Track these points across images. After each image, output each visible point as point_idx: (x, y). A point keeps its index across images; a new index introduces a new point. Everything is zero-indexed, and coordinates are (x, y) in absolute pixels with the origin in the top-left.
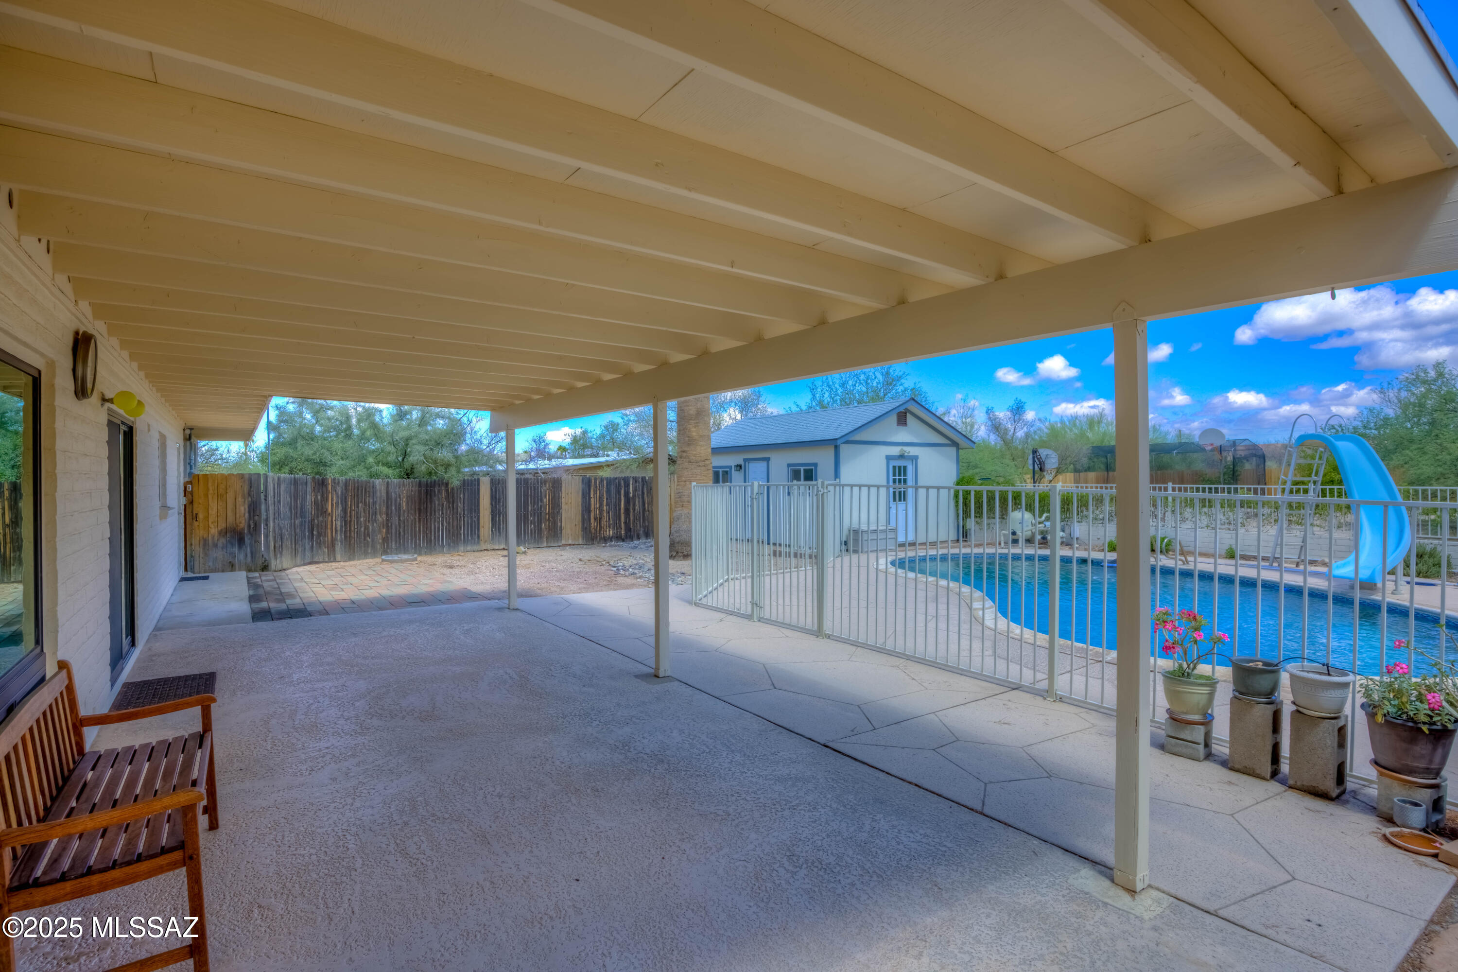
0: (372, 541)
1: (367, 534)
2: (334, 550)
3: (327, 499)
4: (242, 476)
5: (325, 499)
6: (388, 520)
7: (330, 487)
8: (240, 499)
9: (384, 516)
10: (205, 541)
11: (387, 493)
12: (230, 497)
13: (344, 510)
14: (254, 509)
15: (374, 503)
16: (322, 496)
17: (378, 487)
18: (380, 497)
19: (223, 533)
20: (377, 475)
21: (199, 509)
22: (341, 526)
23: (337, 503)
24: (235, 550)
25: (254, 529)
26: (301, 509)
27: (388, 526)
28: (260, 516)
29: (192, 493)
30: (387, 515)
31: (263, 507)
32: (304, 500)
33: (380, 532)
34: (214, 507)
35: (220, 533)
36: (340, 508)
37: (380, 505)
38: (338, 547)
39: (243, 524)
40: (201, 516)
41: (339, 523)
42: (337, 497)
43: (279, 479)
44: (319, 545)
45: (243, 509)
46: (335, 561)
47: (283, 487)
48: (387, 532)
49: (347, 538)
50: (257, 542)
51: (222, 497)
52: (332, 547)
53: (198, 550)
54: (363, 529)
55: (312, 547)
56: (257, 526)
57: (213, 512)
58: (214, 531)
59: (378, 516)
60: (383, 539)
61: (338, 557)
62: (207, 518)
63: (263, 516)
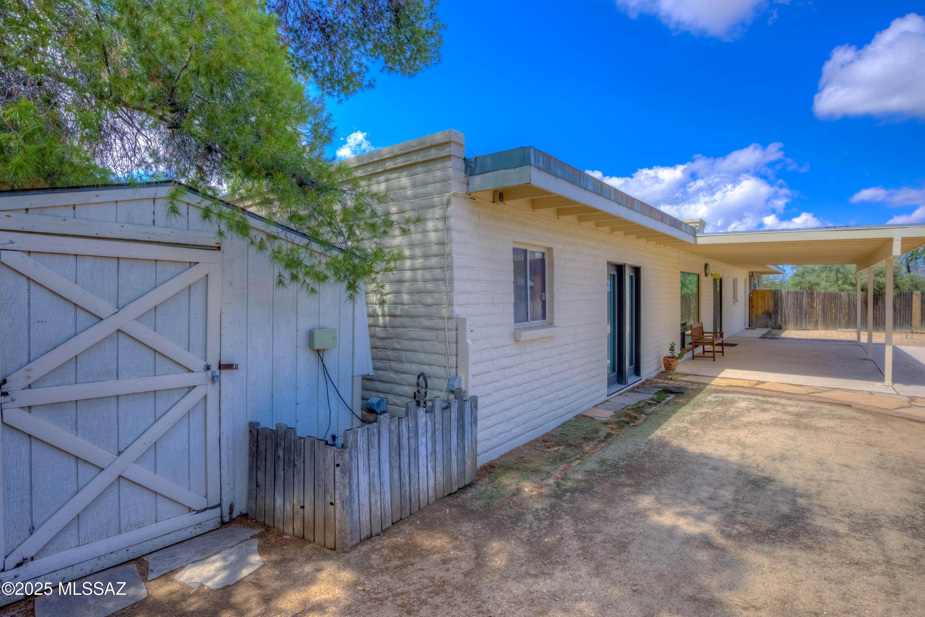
0: (839, 322)
1: (836, 318)
2: (817, 325)
3: (814, 301)
4: (771, 291)
5: (813, 301)
6: (849, 312)
7: (815, 296)
8: (770, 300)
9: (847, 311)
10: (757, 316)
11: (849, 299)
12: (766, 299)
13: (823, 306)
14: (776, 304)
15: (841, 304)
16: (811, 300)
17: (843, 296)
18: (844, 301)
19: (763, 313)
20: (842, 290)
21: (754, 303)
22: (821, 314)
23: (819, 303)
24: (768, 320)
25: (776, 312)
26: (800, 305)
27: (849, 316)
28: (778, 307)
29: (752, 297)
30: (849, 310)
31: (780, 303)
32: (802, 301)
33: (844, 318)
34: (760, 303)
35: (762, 313)
36: (821, 306)
37: (844, 305)
38: (820, 324)
39: (771, 310)
40: (755, 306)
41: (820, 313)
42: (819, 300)
43: (788, 292)
44: (810, 322)
45: (771, 304)
46: (817, 330)
47: (789, 295)
48: (848, 319)
49: (825, 320)
50: (777, 318)
51: (763, 299)
52: (816, 323)
53: (754, 319)
54: (834, 316)
55: (806, 322)
56: (777, 312)
57: (760, 305)
58: (760, 312)
59: (843, 310)
60: (846, 322)
61: (819, 328)
62: (757, 307)
63: (780, 307)
